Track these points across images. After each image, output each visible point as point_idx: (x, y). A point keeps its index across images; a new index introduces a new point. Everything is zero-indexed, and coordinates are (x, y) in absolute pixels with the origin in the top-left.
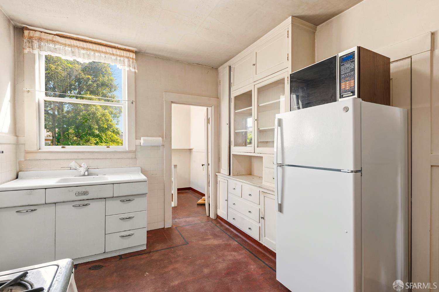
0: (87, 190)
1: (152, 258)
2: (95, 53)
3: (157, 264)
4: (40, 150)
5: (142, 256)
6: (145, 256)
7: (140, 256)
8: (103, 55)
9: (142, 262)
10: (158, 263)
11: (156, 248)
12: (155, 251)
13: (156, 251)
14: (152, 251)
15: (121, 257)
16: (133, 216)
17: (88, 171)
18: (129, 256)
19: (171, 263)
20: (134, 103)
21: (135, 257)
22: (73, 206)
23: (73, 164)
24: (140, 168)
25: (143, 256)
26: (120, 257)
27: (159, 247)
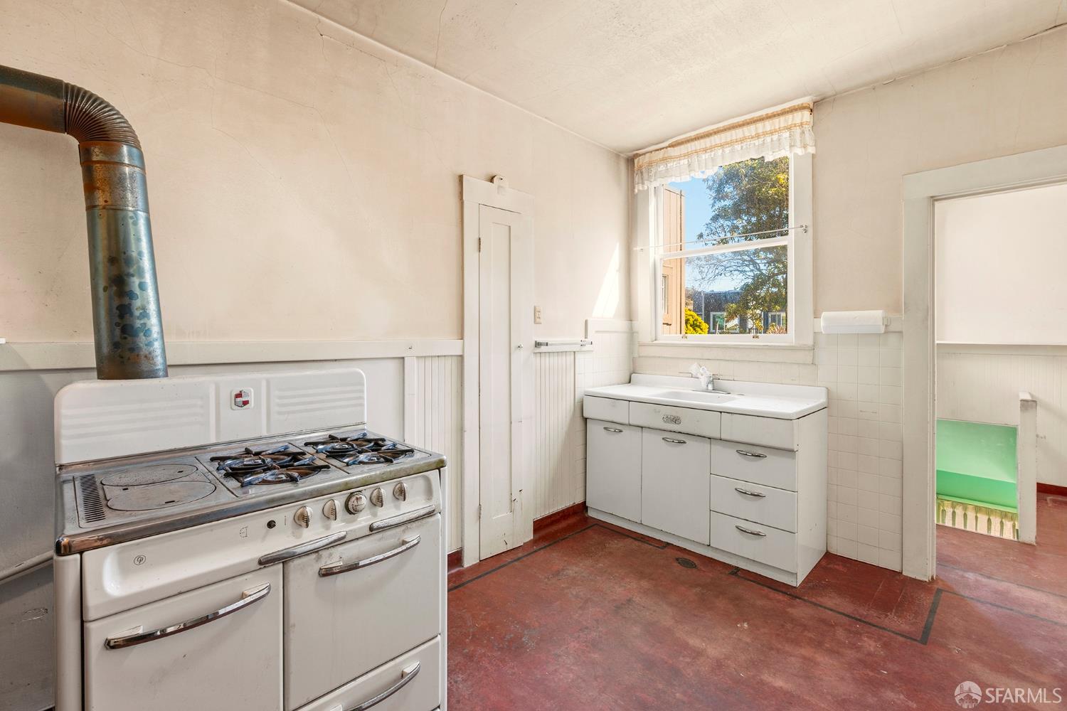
0: (678, 415)
1: (789, 610)
2: (723, 151)
3: (783, 626)
4: (655, 342)
5: (772, 594)
6: (780, 597)
7: (770, 590)
8: (738, 147)
9: (759, 603)
10: (789, 626)
11: (821, 600)
12: (811, 602)
13: (815, 604)
14: (806, 598)
15: (736, 573)
16: (763, 493)
17: (713, 384)
18: (751, 578)
19: (818, 645)
20: (810, 230)
21: (759, 586)
22: (663, 439)
23: (694, 368)
24: (824, 390)
25: (776, 595)
26: (736, 571)
27: (832, 601)
